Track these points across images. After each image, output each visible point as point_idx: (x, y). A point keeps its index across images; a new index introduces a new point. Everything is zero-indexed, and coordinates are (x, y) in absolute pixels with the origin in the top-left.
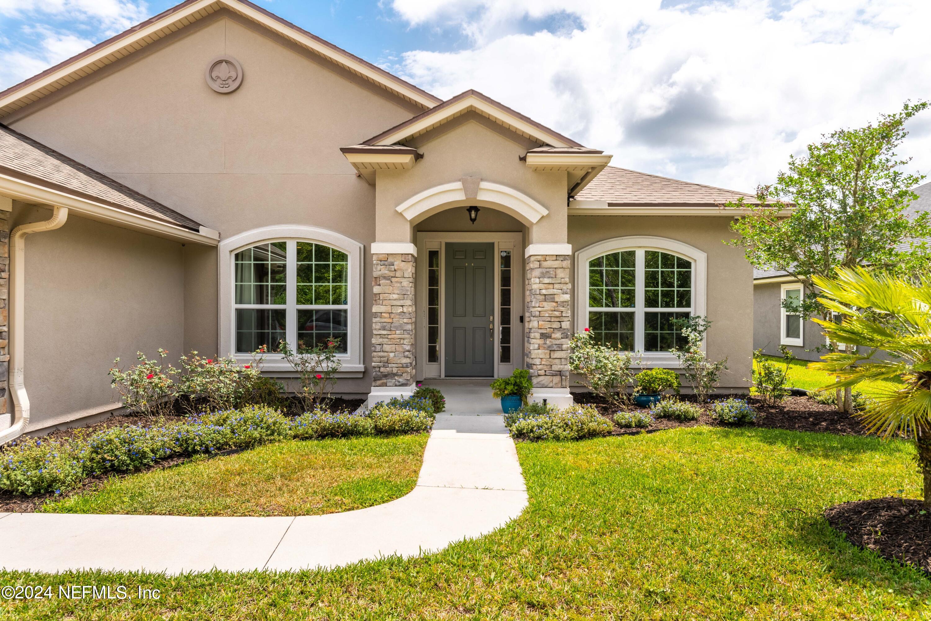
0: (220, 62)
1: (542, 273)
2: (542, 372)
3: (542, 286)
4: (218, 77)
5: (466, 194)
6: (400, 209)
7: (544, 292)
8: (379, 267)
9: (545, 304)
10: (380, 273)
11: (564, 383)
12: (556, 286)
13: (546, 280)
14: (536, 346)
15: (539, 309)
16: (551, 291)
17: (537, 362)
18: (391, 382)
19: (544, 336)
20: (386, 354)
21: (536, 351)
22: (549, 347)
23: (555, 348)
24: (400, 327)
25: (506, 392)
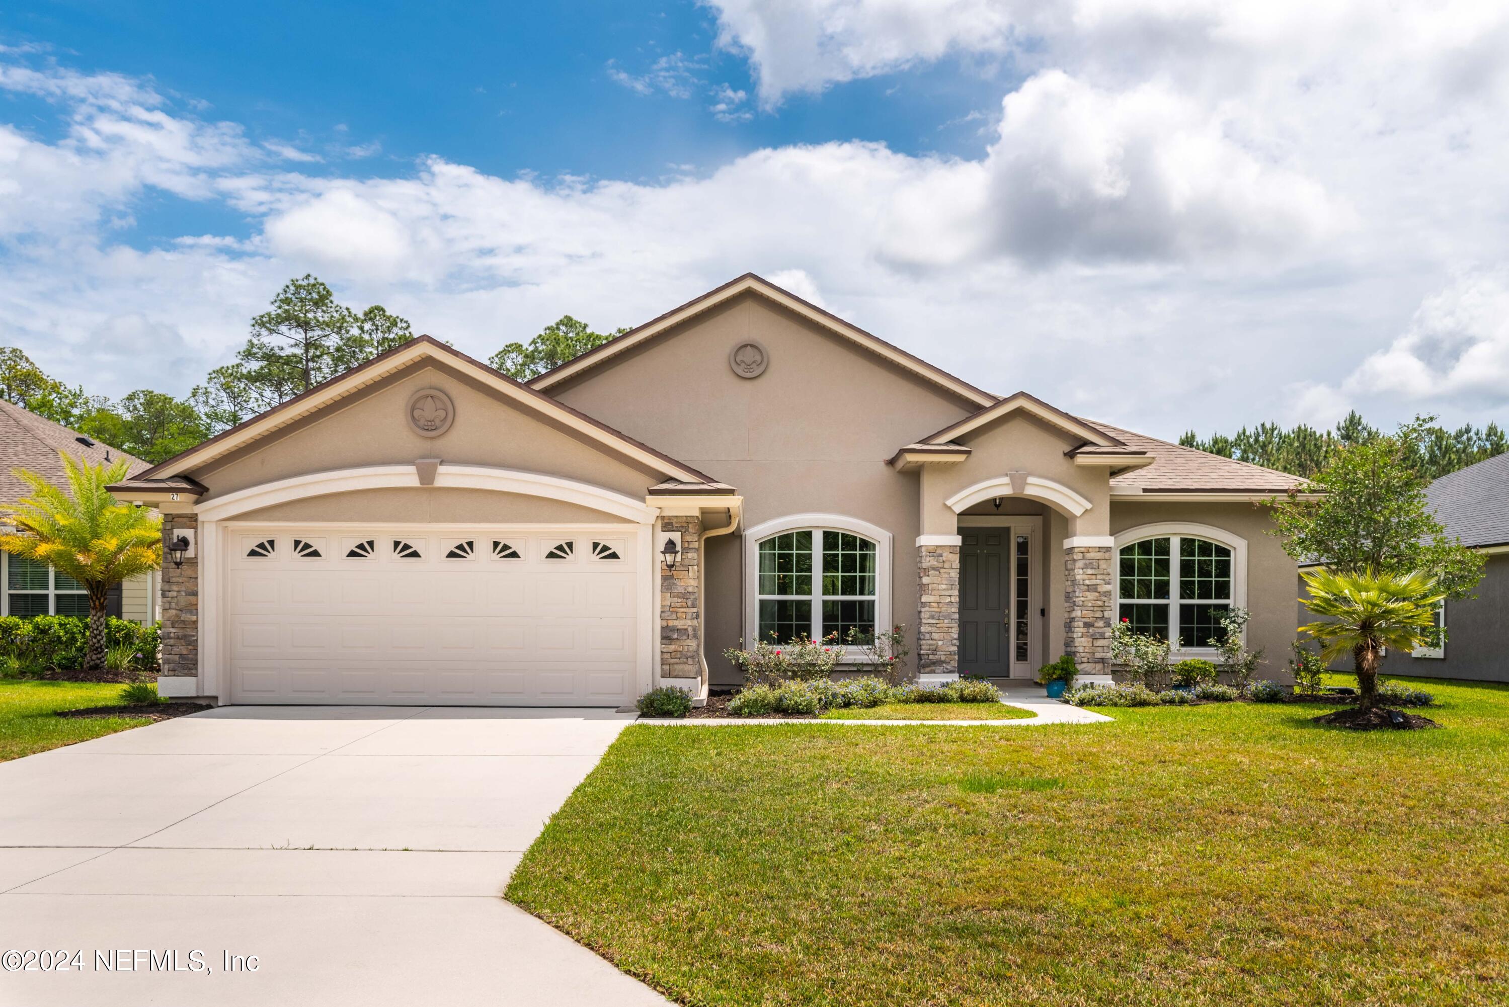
0: (746, 346)
1: (1086, 564)
2: (1085, 660)
3: (1086, 577)
4: (743, 361)
5: (1014, 489)
6: (949, 503)
7: (1087, 582)
8: (928, 559)
9: (1088, 594)
10: (929, 564)
11: (1106, 670)
12: (1099, 577)
13: (1090, 571)
14: (1080, 634)
15: (1083, 599)
16: (1094, 582)
17: (1081, 649)
18: (939, 669)
19: (1087, 625)
20: (934, 642)
21: (1080, 640)
22: (1092, 635)
23: (1098, 636)
24: (948, 616)
25: (1054, 676)
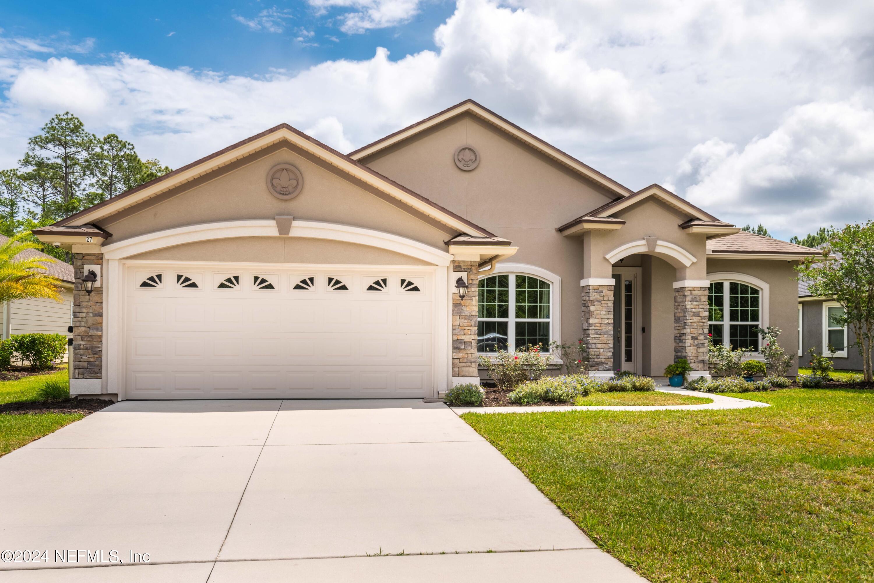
0: (465, 149)
1: (692, 298)
2: (693, 361)
3: (692, 307)
4: (463, 160)
5: (649, 249)
6: (607, 257)
7: (694, 310)
8: (594, 294)
9: (694, 318)
10: (594, 298)
11: (705, 368)
12: (701, 307)
13: (695, 303)
14: (689, 344)
15: (691, 321)
16: (698, 310)
17: (690, 354)
18: (601, 368)
19: (694, 338)
20: (598, 350)
21: (689, 348)
22: (697, 345)
23: (700, 345)
24: (607, 332)
25: (677, 372)
